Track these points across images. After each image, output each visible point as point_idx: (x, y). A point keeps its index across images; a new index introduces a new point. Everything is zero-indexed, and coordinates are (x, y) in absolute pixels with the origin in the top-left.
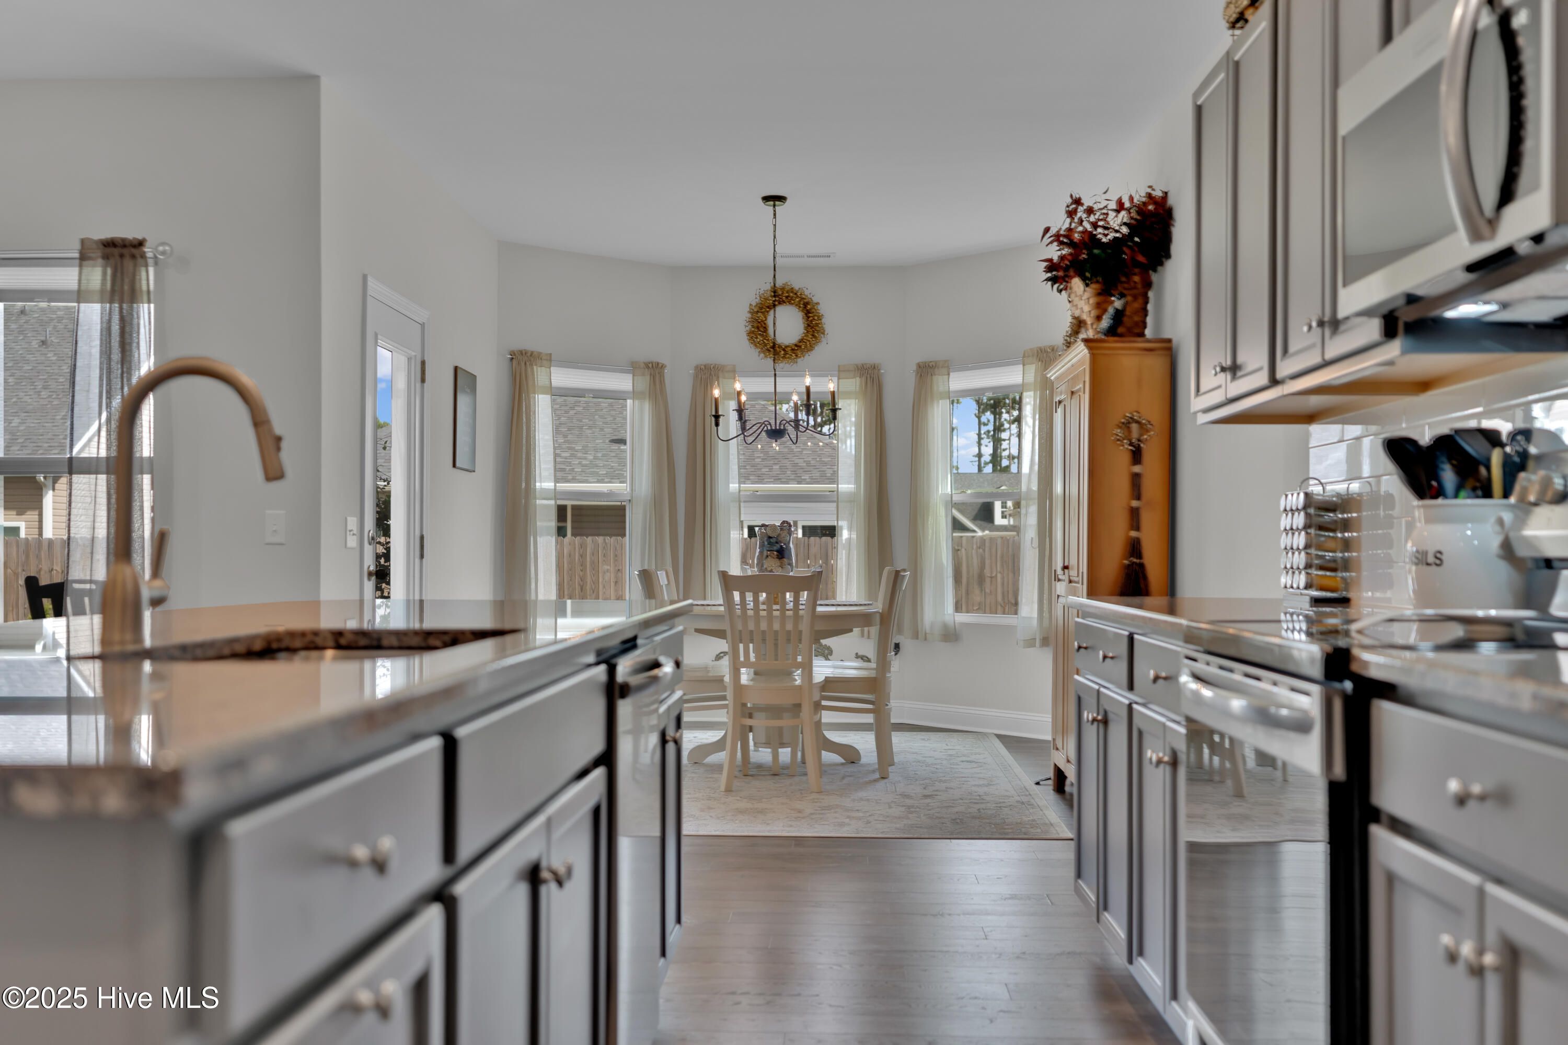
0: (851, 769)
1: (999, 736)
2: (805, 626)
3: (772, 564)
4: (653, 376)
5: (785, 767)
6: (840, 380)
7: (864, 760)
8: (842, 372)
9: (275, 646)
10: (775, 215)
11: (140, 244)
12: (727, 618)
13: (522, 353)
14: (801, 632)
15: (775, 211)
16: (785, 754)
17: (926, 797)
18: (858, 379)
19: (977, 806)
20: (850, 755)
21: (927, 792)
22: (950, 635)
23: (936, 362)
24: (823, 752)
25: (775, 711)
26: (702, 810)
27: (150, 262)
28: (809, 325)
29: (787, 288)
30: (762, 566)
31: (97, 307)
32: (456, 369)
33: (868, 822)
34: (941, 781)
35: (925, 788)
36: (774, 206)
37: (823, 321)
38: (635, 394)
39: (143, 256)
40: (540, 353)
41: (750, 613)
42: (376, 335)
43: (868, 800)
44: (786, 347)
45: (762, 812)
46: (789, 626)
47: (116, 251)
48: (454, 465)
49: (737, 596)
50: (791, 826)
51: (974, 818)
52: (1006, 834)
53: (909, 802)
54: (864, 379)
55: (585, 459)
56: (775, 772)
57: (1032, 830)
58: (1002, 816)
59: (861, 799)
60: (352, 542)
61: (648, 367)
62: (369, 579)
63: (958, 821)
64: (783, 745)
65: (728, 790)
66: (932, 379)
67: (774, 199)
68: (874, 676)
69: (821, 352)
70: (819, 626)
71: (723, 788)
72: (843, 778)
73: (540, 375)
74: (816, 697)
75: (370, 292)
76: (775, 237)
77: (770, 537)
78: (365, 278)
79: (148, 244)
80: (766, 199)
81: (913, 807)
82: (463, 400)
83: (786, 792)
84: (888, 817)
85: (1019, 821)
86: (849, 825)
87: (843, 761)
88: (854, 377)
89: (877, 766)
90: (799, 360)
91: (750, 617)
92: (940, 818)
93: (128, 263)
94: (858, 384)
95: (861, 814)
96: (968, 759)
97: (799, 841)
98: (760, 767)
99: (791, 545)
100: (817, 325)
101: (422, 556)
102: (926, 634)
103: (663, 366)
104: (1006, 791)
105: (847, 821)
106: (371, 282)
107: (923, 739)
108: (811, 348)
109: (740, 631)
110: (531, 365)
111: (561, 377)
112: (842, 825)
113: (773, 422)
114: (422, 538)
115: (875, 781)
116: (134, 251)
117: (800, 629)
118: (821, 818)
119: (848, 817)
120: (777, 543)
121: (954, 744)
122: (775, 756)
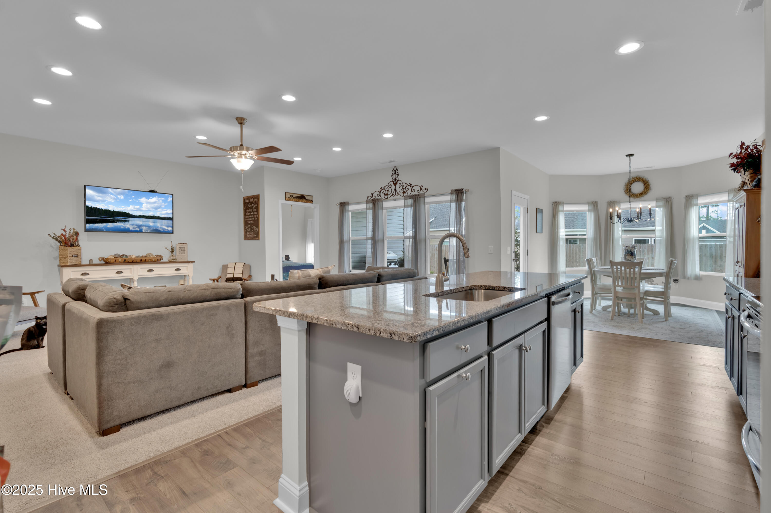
0: (656, 317)
1: (717, 311)
2: (637, 276)
3: (629, 257)
4: (594, 205)
5: (632, 314)
6: (657, 203)
7: (661, 314)
8: (657, 200)
9: (472, 288)
10: (630, 160)
11: (462, 189)
12: (612, 273)
13: (556, 202)
14: (636, 278)
15: (630, 159)
16: (632, 311)
17: (681, 328)
18: (663, 202)
19: (700, 334)
20: (656, 313)
21: (681, 327)
22: (698, 278)
23: (693, 195)
24: (645, 310)
25: (629, 299)
26: (602, 324)
27: (465, 193)
28: (645, 187)
29: (638, 177)
30: (625, 258)
31: (454, 203)
32: (537, 209)
33: (657, 334)
34: (688, 324)
35: (681, 326)
36: (630, 157)
37: (650, 186)
38: (589, 211)
39: (463, 192)
40: (560, 202)
41: (619, 272)
42: (515, 204)
43: (659, 327)
44: (638, 194)
45: (621, 327)
46: (632, 276)
47: (458, 192)
48: (536, 232)
49: (615, 267)
50: (630, 332)
51: (697, 337)
52: (709, 344)
53: (673, 329)
54: (665, 201)
55: (583, 222)
56: (628, 315)
57: (720, 344)
58: (708, 338)
59: (656, 327)
60: (509, 253)
61: (593, 203)
62: (513, 261)
63: (691, 338)
64: (632, 308)
65: (612, 319)
66: (691, 200)
67: (630, 155)
68: (663, 291)
69: (650, 195)
70: (642, 276)
71: (610, 319)
72: (652, 319)
73: (561, 208)
74: (642, 296)
75: (513, 194)
76: (630, 166)
77: (628, 250)
78: (512, 191)
79: (464, 190)
80: (627, 156)
81: (674, 331)
82: (539, 215)
83: (631, 322)
84: (664, 333)
85: (715, 341)
86: (649, 334)
87: (653, 314)
88: (662, 201)
89: (664, 317)
90: (642, 198)
91: (619, 273)
92: (684, 336)
93: (460, 194)
94: (663, 203)
95: (655, 332)
96: (701, 318)
97: (631, 337)
98: (624, 313)
99: (636, 252)
100: (648, 187)
101: (527, 255)
102: (688, 277)
103: (597, 202)
104: (713, 330)
105: (649, 333)
106: (513, 192)
107: (685, 310)
108: (646, 194)
109: (616, 277)
110: (558, 205)
111: (567, 208)
112: (647, 334)
113: (629, 219)
114: (527, 251)
115: (663, 321)
116: (462, 191)
117: (636, 276)
118: (640, 331)
119: (650, 332)
120: (630, 251)
121: (698, 312)
122: (629, 311)
